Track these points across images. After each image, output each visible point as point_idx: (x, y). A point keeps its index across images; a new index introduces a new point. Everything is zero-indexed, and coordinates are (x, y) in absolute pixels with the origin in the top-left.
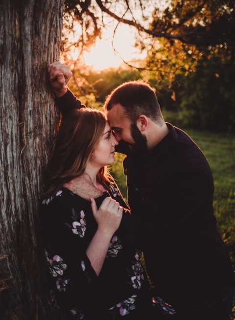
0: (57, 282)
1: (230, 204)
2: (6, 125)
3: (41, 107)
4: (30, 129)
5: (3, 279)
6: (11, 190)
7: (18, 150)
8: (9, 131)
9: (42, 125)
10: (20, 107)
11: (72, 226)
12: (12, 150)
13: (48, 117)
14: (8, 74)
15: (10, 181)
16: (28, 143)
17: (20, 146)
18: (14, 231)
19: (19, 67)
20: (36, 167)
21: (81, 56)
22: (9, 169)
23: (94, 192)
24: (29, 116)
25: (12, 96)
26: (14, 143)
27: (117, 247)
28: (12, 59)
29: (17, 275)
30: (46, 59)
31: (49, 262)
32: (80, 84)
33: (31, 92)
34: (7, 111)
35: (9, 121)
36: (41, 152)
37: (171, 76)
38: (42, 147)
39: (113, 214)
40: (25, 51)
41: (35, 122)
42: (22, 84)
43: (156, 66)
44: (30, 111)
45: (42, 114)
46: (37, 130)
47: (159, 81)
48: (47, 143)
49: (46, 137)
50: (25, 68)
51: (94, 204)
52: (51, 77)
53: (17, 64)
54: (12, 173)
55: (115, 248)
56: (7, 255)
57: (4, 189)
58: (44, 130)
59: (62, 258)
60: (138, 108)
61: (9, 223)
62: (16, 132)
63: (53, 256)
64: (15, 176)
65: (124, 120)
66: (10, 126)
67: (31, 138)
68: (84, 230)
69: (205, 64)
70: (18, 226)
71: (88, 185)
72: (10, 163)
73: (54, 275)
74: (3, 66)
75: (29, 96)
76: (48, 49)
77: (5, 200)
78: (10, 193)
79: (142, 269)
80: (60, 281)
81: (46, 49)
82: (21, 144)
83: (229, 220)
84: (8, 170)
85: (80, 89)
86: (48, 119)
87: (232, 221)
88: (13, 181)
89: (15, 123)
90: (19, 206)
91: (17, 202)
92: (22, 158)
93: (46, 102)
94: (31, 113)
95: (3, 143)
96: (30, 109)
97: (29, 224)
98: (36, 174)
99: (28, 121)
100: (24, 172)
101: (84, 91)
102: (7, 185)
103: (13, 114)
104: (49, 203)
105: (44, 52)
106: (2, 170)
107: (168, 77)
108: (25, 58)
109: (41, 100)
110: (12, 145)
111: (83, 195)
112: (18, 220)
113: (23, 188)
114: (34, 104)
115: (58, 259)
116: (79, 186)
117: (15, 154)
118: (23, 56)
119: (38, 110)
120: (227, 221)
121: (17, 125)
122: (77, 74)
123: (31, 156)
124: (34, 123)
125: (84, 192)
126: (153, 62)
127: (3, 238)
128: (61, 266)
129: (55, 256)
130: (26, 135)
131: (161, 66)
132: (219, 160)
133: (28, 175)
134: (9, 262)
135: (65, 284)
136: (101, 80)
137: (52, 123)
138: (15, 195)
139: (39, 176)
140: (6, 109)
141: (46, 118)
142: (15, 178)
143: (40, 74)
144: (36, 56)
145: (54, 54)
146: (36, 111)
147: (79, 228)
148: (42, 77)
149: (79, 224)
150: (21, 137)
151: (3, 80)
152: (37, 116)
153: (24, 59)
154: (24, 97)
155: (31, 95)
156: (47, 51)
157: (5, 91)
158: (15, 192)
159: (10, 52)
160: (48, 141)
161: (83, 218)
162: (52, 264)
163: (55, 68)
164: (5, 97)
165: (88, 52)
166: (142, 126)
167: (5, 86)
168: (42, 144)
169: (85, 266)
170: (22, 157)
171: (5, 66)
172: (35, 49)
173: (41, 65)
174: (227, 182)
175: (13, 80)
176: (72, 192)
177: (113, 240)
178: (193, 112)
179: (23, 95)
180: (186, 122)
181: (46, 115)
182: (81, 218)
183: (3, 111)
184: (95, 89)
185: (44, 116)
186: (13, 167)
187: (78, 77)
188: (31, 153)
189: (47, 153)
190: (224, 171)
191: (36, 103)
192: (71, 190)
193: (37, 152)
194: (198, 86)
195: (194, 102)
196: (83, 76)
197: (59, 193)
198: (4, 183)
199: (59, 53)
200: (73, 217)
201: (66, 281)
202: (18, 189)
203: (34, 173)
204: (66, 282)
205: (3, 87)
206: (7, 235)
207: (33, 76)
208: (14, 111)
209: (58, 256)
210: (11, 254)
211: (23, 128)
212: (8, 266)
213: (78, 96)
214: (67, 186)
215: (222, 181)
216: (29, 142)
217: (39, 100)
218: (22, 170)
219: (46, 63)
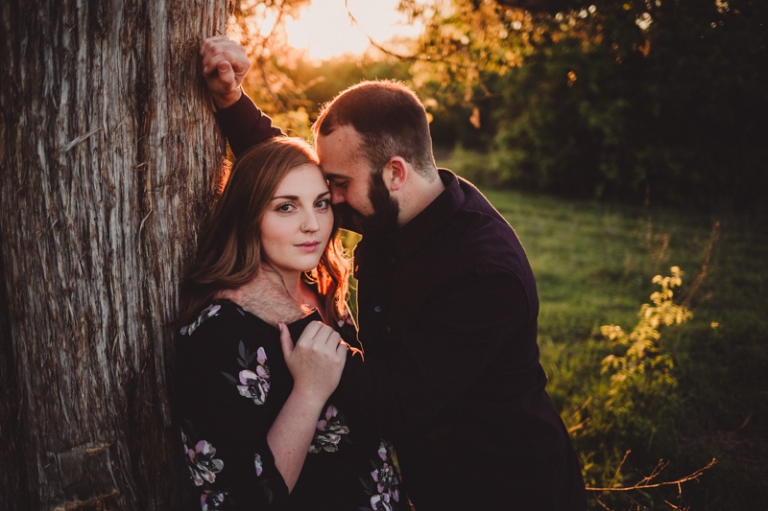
0: (203, 498)
1: (593, 352)
2: (109, 168)
3: (185, 130)
4: (161, 177)
5: (98, 495)
6: (118, 306)
7: (135, 220)
8: (115, 180)
9: (187, 170)
10: (139, 130)
11: (238, 379)
12: (121, 220)
13: (200, 152)
14: (116, 60)
15: (116, 286)
16: (157, 207)
17: (139, 212)
18: (122, 393)
19: (140, 45)
20: (172, 257)
21: (279, 28)
22: (115, 261)
23: (287, 308)
24: (160, 150)
25: (124, 107)
26: (127, 206)
27: (339, 430)
28: (126, 28)
29: (129, 486)
30: (198, 30)
31: (188, 455)
32: (276, 88)
33: (164, 98)
34: (113, 136)
35: (116, 158)
36: (183, 226)
37: (472, 75)
38: (185, 215)
39: (327, 356)
40: (153, 11)
41: (171, 162)
42: (144, 82)
43: (440, 51)
44: (162, 139)
45: (188, 146)
46: (176, 179)
47: (444, 85)
48: (197, 208)
49: (196, 195)
50: (151, 48)
51: (286, 336)
52: (206, 69)
53: (135, 39)
54: (121, 270)
55: (333, 432)
56: (107, 445)
57: (102, 303)
58: (191, 179)
59: (213, 446)
60: (391, 140)
61: (112, 376)
62: (131, 182)
63: (196, 443)
64: (127, 276)
65: (356, 162)
66: (117, 168)
67: (162, 196)
68: (264, 389)
69: (549, 52)
70: (131, 383)
71: (275, 293)
72: (117, 248)
73: (197, 484)
74: (105, 42)
75: (159, 108)
76: (203, 9)
77: (105, 325)
78: (116, 312)
79: (395, 479)
80: (209, 494)
81: (198, 8)
82: (142, 209)
83: (590, 384)
84: (112, 262)
85: (277, 97)
86: (200, 157)
87: (595, 388)
88: (123, 287)
89: (128, 163)
90: (135, 339)
91: (129, 332)
92: (143, 238)
93: (196, 122)
94: (164, 143)
95: (101, 205)
96: (162, 134)
97: (155, 378)
98: (172, 272)
99: (155, 160)
100: (146, 268)
101: (285, 103)
102: (109, 295)
103: (125, 145)
104: (194, 332)
105: (194, 14)
106: (99, 263)
107: (464, 76)
108: (152, 27)
109: (185, 117)
110: (121, 210)
111: (265, 315)
112: (132, 368)
113: (144, 302)
114: (170, 124)
115: (206, 448)
116: (257, 295)
117: (127, 230)
118: (148, 23)
119: (179, 137)
120: (585, 388)
121: (134, 168)
122: (268, 65)
123: (161, 233)
124: (170, 164)
125: (266, 308)
126: (432, 43)
127: (98, 406)
128: (211, 463)
129: (200, 442)
130: (153, 190)
131: (451, 53)
132: (574, 258)
133: (155, 275)
134: (112, 459)
135: (218, 502)
136: (321, 79)
137: (208, 166)
138: (126, 317)
139: (179, 276)
140: (109, 134)
141: (196, 155)
142: (127, 280)
143: (185, 62)
144: (177, 23)
145: (215, 19)
146: (174, 140)
147: (252, 385)
148: (187, 68)
149: (253, 376)
150: (142, 194)
151: (104, 71)
152: (175, 149)
153: (150, 29)
154: (149, 108)
155: (165, 105)
156: (199, 14)
157: (109, 94)
158: (125, 309)
159: (120, 14)
160: (198, 204)
161: (262, 363)
162: (194, 459)
163: (213, 51)
164: (108, 107)
165: (294, 18)
166: (393, 180)
167: (108, 85)
168: (185, 210)
169: (262, 466)
170: (143, 235)
171: (108, 43)
172: (175, 8)
173: (187, 42)
174: (589, 304)
175: (127, 71)
176: (241, 308)
177: (329, 415)
178: (520, 155)
179: (146, 106)
180: (505, 175)
181: (195, 149)
182: (259, 364)
183: (103, 137)
184: (308, 98)
185: (191, 150)
186: (122, 255)
187: (271, 73)
188: (163, 228)
189: (196, 228)
190: (583, 282)
191: (175, 123)
192: (239, 303)
193: (174, 226)
194: (534, 99)
195: (523, 133)
196: (283, 70)
197: (214, 311)
198: (103, 289)
199: (227, 18)
200: (239, 361)
201: (221, 495)
202: (134, 304)
203: (168, 270)
204: (221, 497)
205: (105, 86)
206: (107, 402)
207: (169, 66)
208: (128, 139)
209: (206, 443)
210: (116, 442)
211: (146, 173)
212: (109, 467)
213: (271, 114)
214: (230, 295)
215: (578, 303)
216: (159, 204)
217: (181, 117)
218: (141, 263)
219: (197, 38)
